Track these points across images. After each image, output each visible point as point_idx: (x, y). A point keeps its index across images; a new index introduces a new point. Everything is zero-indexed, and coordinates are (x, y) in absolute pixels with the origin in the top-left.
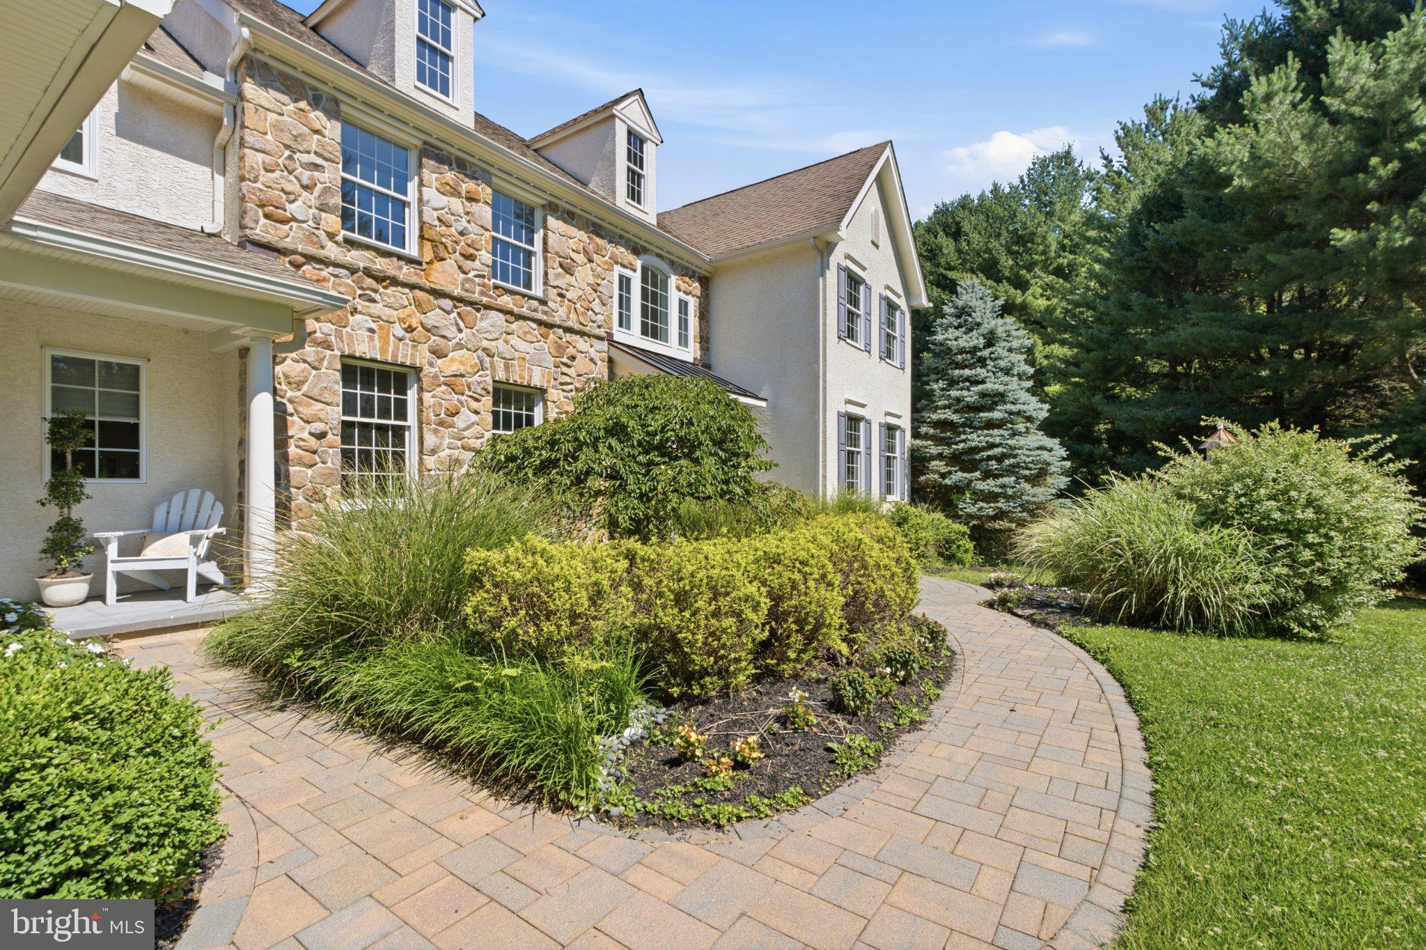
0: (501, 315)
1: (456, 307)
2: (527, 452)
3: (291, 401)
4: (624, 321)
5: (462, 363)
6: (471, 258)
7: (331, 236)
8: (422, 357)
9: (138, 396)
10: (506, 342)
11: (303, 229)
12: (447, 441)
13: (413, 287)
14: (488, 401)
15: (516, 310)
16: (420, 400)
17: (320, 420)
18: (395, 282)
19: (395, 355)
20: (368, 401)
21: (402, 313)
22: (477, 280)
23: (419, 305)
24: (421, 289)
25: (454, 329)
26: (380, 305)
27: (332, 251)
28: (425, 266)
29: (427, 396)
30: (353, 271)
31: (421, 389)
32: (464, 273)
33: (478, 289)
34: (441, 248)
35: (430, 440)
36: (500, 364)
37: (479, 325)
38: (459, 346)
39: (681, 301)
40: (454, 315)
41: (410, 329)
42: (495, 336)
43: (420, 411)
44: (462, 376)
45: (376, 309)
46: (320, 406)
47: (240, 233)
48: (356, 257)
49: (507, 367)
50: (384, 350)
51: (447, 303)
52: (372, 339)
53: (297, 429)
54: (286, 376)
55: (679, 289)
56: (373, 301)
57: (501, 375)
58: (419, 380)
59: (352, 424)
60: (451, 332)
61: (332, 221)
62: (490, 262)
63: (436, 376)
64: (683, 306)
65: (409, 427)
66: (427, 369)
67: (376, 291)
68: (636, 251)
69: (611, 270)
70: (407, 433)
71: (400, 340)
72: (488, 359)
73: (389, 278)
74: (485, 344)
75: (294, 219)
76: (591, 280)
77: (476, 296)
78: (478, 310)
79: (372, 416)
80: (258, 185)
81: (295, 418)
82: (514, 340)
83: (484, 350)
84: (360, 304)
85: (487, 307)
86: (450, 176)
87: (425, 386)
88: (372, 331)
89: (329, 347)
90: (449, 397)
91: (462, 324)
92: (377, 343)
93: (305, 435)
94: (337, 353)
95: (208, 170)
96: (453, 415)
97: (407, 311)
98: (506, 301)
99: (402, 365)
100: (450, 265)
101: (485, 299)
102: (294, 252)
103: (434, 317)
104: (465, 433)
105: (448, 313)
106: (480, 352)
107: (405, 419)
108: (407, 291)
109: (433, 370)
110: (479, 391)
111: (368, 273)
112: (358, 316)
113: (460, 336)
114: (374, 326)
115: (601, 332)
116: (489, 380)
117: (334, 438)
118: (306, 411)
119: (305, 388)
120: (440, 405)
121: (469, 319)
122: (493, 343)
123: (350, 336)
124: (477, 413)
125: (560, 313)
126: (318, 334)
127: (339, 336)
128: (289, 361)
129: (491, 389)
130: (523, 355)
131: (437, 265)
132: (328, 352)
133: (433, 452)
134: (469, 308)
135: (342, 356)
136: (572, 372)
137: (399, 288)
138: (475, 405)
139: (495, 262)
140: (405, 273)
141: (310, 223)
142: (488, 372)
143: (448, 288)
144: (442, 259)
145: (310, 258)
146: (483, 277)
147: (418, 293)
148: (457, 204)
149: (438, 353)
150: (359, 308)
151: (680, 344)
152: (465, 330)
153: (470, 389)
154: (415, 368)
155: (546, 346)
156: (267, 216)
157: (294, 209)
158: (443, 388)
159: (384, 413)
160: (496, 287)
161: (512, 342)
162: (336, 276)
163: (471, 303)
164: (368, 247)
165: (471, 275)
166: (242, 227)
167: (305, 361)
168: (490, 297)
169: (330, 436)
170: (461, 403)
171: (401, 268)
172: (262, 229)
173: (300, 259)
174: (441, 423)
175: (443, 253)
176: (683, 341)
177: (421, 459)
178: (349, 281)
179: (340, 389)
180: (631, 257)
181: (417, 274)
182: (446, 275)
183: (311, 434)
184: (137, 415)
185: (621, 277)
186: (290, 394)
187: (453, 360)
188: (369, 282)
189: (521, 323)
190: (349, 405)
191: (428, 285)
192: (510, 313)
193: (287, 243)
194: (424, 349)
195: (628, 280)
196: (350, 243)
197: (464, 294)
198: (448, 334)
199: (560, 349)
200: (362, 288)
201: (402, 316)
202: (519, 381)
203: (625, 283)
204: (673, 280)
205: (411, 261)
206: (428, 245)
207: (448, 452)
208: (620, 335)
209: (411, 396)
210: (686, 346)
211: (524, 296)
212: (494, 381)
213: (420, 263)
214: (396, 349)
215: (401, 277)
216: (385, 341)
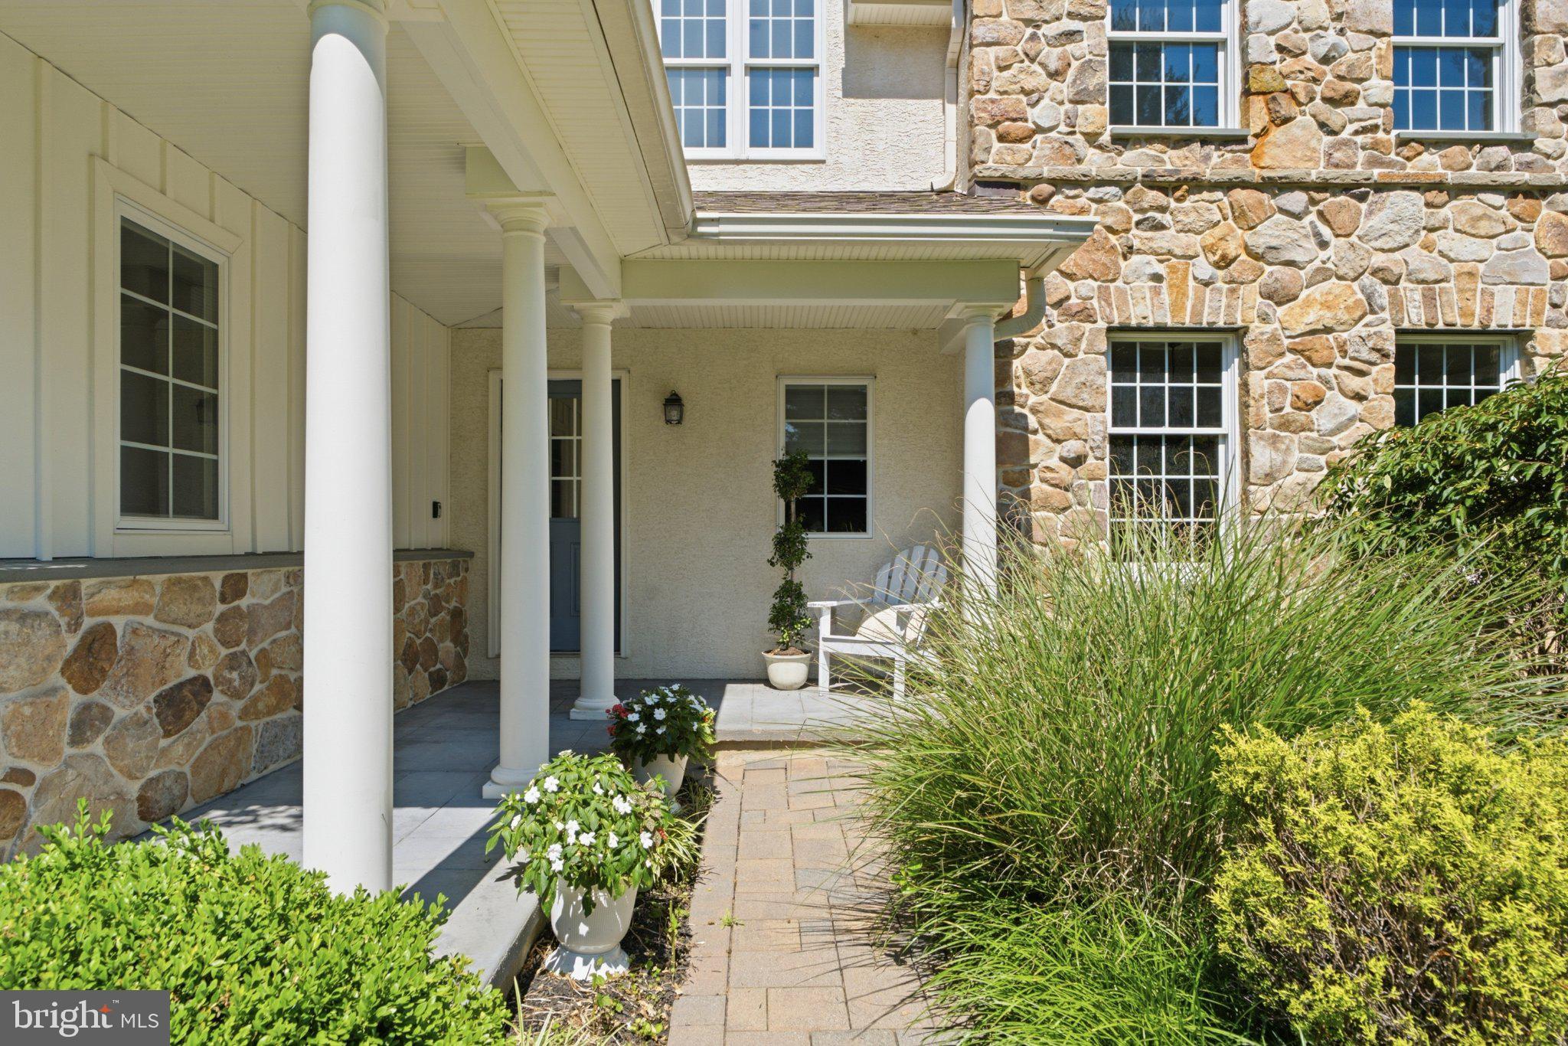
0: (1415, 195)
1: (1313, 202)
2: (1455, 467)
3: (1034, 411)
5: (1326, 305)
6: (1347, 99)
7: (1091, 138)
8: (1246, 307)
9: (865, 425)
10: (1428, 247)
11: (1050, 141)
12: (1296, 456)
13: (1227, 186)
14: (1386, 372)
15: (1451, 177)
16: (1245, 386)
17: (1076, 436)
18: (1196, 185)
19: (1197, 313)
20: (1153, 398)
21: (1209, 237)
22: (1360, 139)
23: (1240, 215)
24: (1245, 185)
25: (1311, 244)
26: (1172, 231)
27: (1095, 162)
28: (1252, 142)
29: (1256, 378)
30: (1125, 185)
31: (1246, 367)
32: (1333, 133)
33: (1362, 155)
34: (1283, 99)
35: (1262, 457)
36: (1412, 295)
37: (1364, 225)
38: (1323, 274)
40: (1313, 217)
41: (1225, 262)
42: (1400, 240)
43: (1244, 406)
44: (1328, 330)
45: (1162, 240)
46: (1076, 413)
47: (969, 175)
48: (1135, 161)
49: (1429, 300)
50: (1177, 307)
51: (1296, 200)
52: (1157, 292)
53: (1043, 454)
54: (1028, 373)
56: (1160, 227)
57: (1416, 316)
58: (1243, 350)
59: (1127, 440)
60: (1306, 251)
61: (1096, 115)
62: (1389, 98)
63: (1274, 339)
65: (1225, 436)
66: (1256, 328)
67: (1163, 209)
70: (1221, 448)
71: (1207, 284)
72: (1384, 289)
73: (1186, 180)
74: (1379, 260)
75: (1039, 129)
77: (1359, 172)
78: (1362, 198)
79: (1161, 424)
80: (992, 95)
81: (1040, 436)
82: (1444, 240)
83: (1374, 273)
84: (1137, 238)
85: (1380, 187)
87: (1252, 359)
88: (1157, 278)
89: (1090, 318)
90: (1302, 374)
91: (1326, 232)
92: (1166, 297)
93: (1054, 462)
94: (1102, 325)
95: (938, 102)
96: (1309, 407)
97: (1218, 232)
98: (1430, 164)
99: (1211, 329)
100: (1303, 123)
101: (1376, 173)
102: (1039, 180)
103: (1271, 231)
104: (1335, 440)
105: (1298, 217)
106: (1367, 279)
107: (1217, 422)
108: (1219, 195)
109: (1268, 328)
110: (1365, 354)
111: (1151, 182)
112: (1135, 259)
113: (1323, 255)
114: (1161, 269)
116: (1388, 330)
117: (1100, 463)
118: (1055, 425)
119: (1054, 388)
120: (1283, 390)
121: (1342, 219)
122: (1398, 255)
123: (1121, 293)
124: (1360, 397)
125: (1563, 159)
126: (1074, 300)
127: (1104, 295)
128: (1031, 350)
129: (1391, 348)
130: (1467, 267)
131: (1277, 134)
132: (1088, 326)
133: (1269, 478)
134: (1342, 198)
135: (1110, 330)
137: (1205, 195)
138: (1354, 383)
139: (1400, 97)
140: (1216, 164)
141: (1063, 128)
142: (1386, 315)
143: (1300, 170)
144: (1287, 120)
145: (1060, 183)
146: (1374, 128)
147: (1239, 194)
148: (1315, 7)
149: (1279, 296)
150: (1137, 244)
152: (1333, 241)
153: (1344, 353)
154: (1235, 330)
155: (1530, 238)
156: (1001, 138)
157: (1041, 114)
158: (1289, 357)
159: (1181, 417)
160: (1403, 143)
161: (1442, 245)
162: (1099, 201)
163: (1346, 188)
164: (1150, 139)
165: (1345, 135)
166: (972, 164)
167: (1053, 346)
168: (1390, 164)
169: (1091, 460)
170: (1326, 382)
171: (1207, 158)
172: (998, 160)
173: (1046, 188)
174: (1285, 425)
175: (1286, 107)
177: (1245, 492)
178: (1121, 204)
179: (1108, 383)
181: (1236, 161)
182: (1293, 147)
183: (1063, 460)
184: (864, 452)
186: (1033, 400)
187: (1309, 303)
188: (1153, 197)
189: (1464, 200)
190: (1122, 411)
191: (1256, 175)
192: (1439, 186)
193: (1029, 171)
194: (1251, 294)
196: (1122, 141)
197: (1332, 174)
198: (1298, 256)
200: (1142, 211)
201: (1210, 241)
202: (1459, 323)
205: (1225, 141)
206: (1258, 103)
207: (1301, 476)
209: (1229, 381)
211: (1470, 143)
212: (1400, 332)
213: (1242, 140)
214: (1200, 301)
215: (1208, 174)
216: (1179, 291)
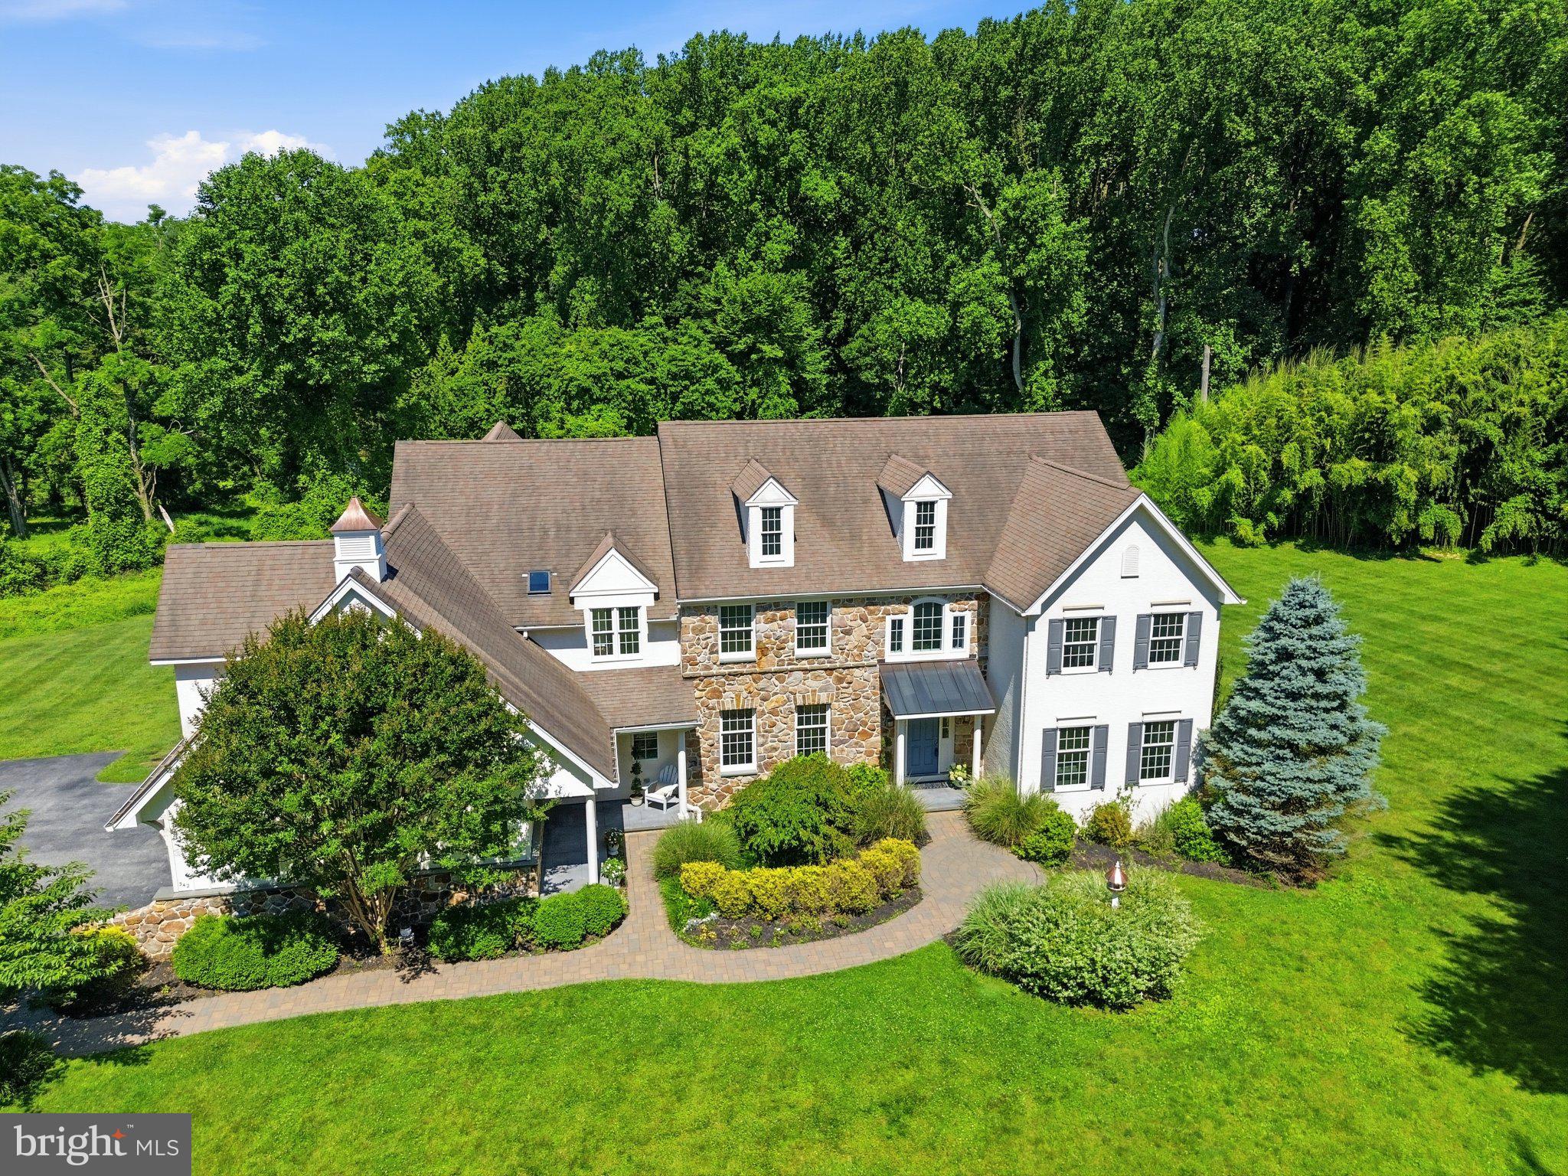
0: (800, 672)
3: (701, 733)
4: (896, 646)
5: (778, 701)
6: (783, 648)
7: (715, 663)
8: (756, 703)
10: (803, 684)
11: (703, 665)
12: (770, 739)
13: (751, 674)
14: (795, 715)
15: (808, 666)
16: (758, 720)
17: (711, 739)
18: (742, 674)
19: (744, 704)
20: (733, 725)
21: (747, 686)
22: (786, 658)
23: (755, 680)
24: (755, 673)
25: (773, 685)
26: (737, 684)
27: (715, 670)
28: (757, 661)
29: (760, 718)
30: (723, 675)
31: (756, 717)
32: (779, 657)
33: (786, 663)
34: (766, 650)
35: (761, 740)
36: (800, 696)
37: (787, 681)
38: (776, 693)
39: (956, 619)
40: (774, 680)
41: (750, 692)
42: (797, 683)
43: (758, 725)
44: (777, 708)
45: (737, 687)
46: (711, 733)
48: (726, 669)
49: (804, 697)
50: (739, 704)
51: (769, 675)
52: (733, 701)
53: (703, 744)
55: (952, 610)
56: (733, 685)
57: (800, 702)
58: (756, 712)
59: (727, 735)
60: (772, 687)
61: (715, 657)
62: (794, 647)
63: (766, 709)
64: (959, 622)
65: (753, 732)
66: (759, 707)
67: (733, 681)
68: (907, 601)
69: (883, 619)
70: (752, 735)
71: (746, 698)
72: (792, 696)
73: (739, 673)
74: (791, 689)
75: (700, 661)
76: (866, 633)
77: (785, 667)
78: (786, 673)
79: (736, 730)
80: (687, 654)
81: (702, 740)
82: (809, 682)
83: (790, 692)
84: (727, 688)
85: (791, 670)
86: (770, 613)
87: (758, 716)
88: (732, 698)
89: (715, 708)
90: (771, 719)
91: (777, 683)
92: (736, 702)
93: (705, 747)
94: (719, 710)
96: (771, 727)
97: (749, 685)
98: (805, 664)
99: (748, 708)
100: (771, 654)
101: (789, 668)
102: (700, 676)
103: (762, 684)
104: (780, 734)
105: (770, 680)
106: (788, 694)
107: (751, 729)
108: (748, 675)
109: (764, 707)
110: (789, 711)
111: (730, 674)
112: (726, 693)
113: (776, 688)
114: (733, 696)
115: (875, 661)
116: (795, 705)
118: (706, 737)
119: (705, 728)
120: (767, 722)
121: (781, 680)
122: (796, 687)
123: (724, 702)
124: (786, 723)
125: (839, 660)
126: (710, 705)
127: (719, 703)
129: (795, 710)
130: (815, 689)
131: (764, 659)
132: (715, 710)
133: (762, 745)
134: (781, 674)
135: (721, 710)
136: (850, 690)
137: (745, 676)
138: (784, 720)
140: (748, 668)
141: (707, 661)
142: (793, 702)
143: (766, 669)
144: (766, 655)
145: (706, 677)
146: (789, 656)
147: (754, 675)
148: (774, 625)
149: (764, 699)
150: (726, 690)
151: (954, 645)
152: (779, 685)
153: (782, 713)
154: (755, 708)
155: (831, 680)
156: (690, 665)
158: (767, 715)
159: (741, 728)
160: (797, 659)
161: (807, 683)
162: (717, 679)
163: (782, 672)
164: (730, 663)
165: (782, 658)
167: (705, 717)
168: (793, 665)
170: (777, 719)
171: (745, 666)
172: (689, 670)
173: (702, 679)
174: (766, 731)
175: (766, 652)
176: (958, 643)
177: (757, 748)
179: (721, 723)
180: (902, 607)
181: (753, 667)
182: (770, 663)
183: (708, 745)
185: (894, 622)
186: (700, 731)
187: (772, 701)
188: (731, 677)
189: (813, 673)
190: (725, 727)
191: (758, 671)
192: (806, 669)
193: (698, 673)
194: (757, 700)
195: (900, 622)
196: (722, 664)
197: (779, 668)
198: (770, 689)
199: (840, 680)
200: (728, 681)
202: (814, 702)
203: (897, 625)
204: (946, 608)
205: (750, 662)
206: (759, 651)
207: (770, 744)
208: (891, 657)
209: (754, 718)
210: (961, 645)
211: (814, 658)
212: (798, 705)
213: (755, 661)
214: (744, 702)
215: (745, 670)
216: (738, 701)
